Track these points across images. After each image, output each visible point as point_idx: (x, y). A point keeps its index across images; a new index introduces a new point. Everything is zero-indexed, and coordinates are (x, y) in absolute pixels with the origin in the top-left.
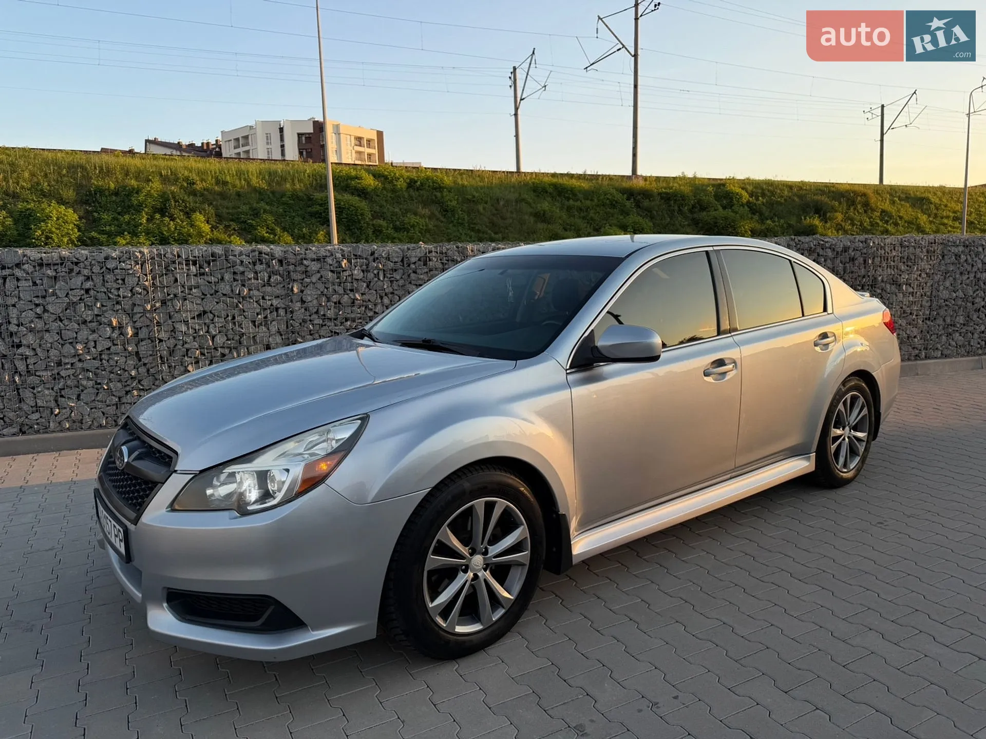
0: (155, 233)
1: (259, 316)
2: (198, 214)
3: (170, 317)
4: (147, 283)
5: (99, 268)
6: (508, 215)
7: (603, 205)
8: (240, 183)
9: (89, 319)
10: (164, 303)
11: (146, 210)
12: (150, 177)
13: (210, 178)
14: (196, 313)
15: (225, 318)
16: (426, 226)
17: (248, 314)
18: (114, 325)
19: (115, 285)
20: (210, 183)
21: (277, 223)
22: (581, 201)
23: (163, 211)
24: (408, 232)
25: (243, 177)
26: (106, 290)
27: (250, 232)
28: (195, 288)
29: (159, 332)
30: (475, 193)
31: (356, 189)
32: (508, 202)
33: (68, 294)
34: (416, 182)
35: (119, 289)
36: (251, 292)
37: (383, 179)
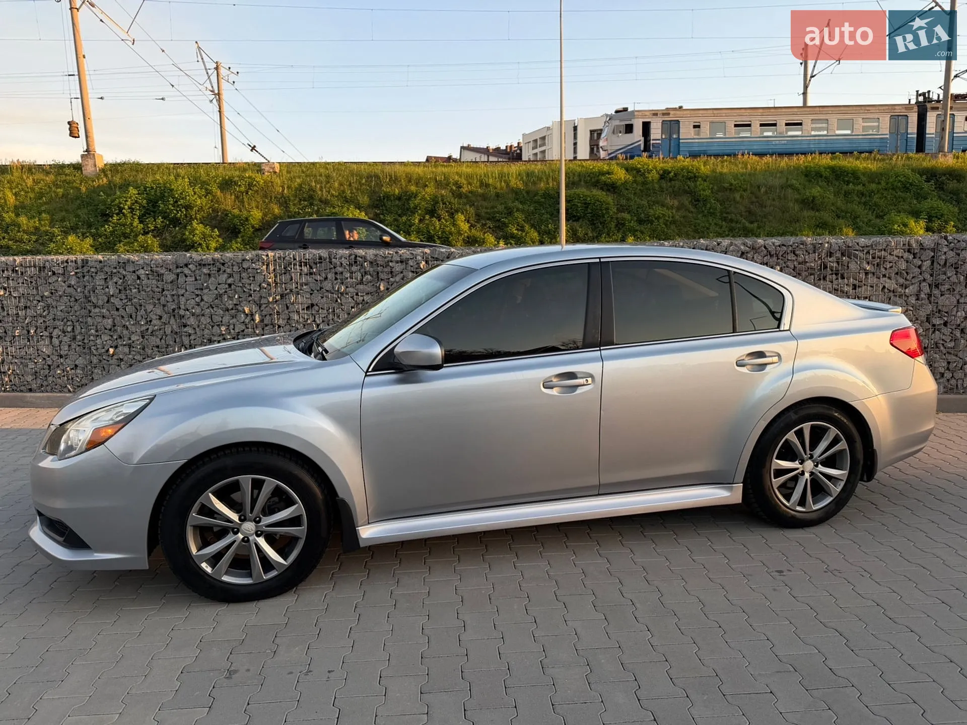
0: (423, 232)
1: (353, 310)
2: (460, 214)
3: (288, 308)
4: (270, 280)
5: (237, 268)
6: (769, 203)
7: (893, 189)
8: (500, 185)
9: (230, 307)
10: (282, 296)
11: (420, 212)
12: (427, 183)
13: (475, 182)
14: (306, 306)
15: (327, 310)
16: (672, 217)
17: (345, 308)
18: (247, 312)
19: (248, 281)
20: (475, 186)
21: (527, 220)
22: (864, 185)
23: (432, 212)
24: (652, 224)
25: (504, 178)
26: (241, 285)
27: (503, 229)
28: (305, 285)
29: (278, 319)
30: (733, 182)
31: (605, 184)
32: (770, 188)
33: (217, 287)
34: (670, 172)
35: (251, 284)
36: (347, 289)
37: (635, 172)
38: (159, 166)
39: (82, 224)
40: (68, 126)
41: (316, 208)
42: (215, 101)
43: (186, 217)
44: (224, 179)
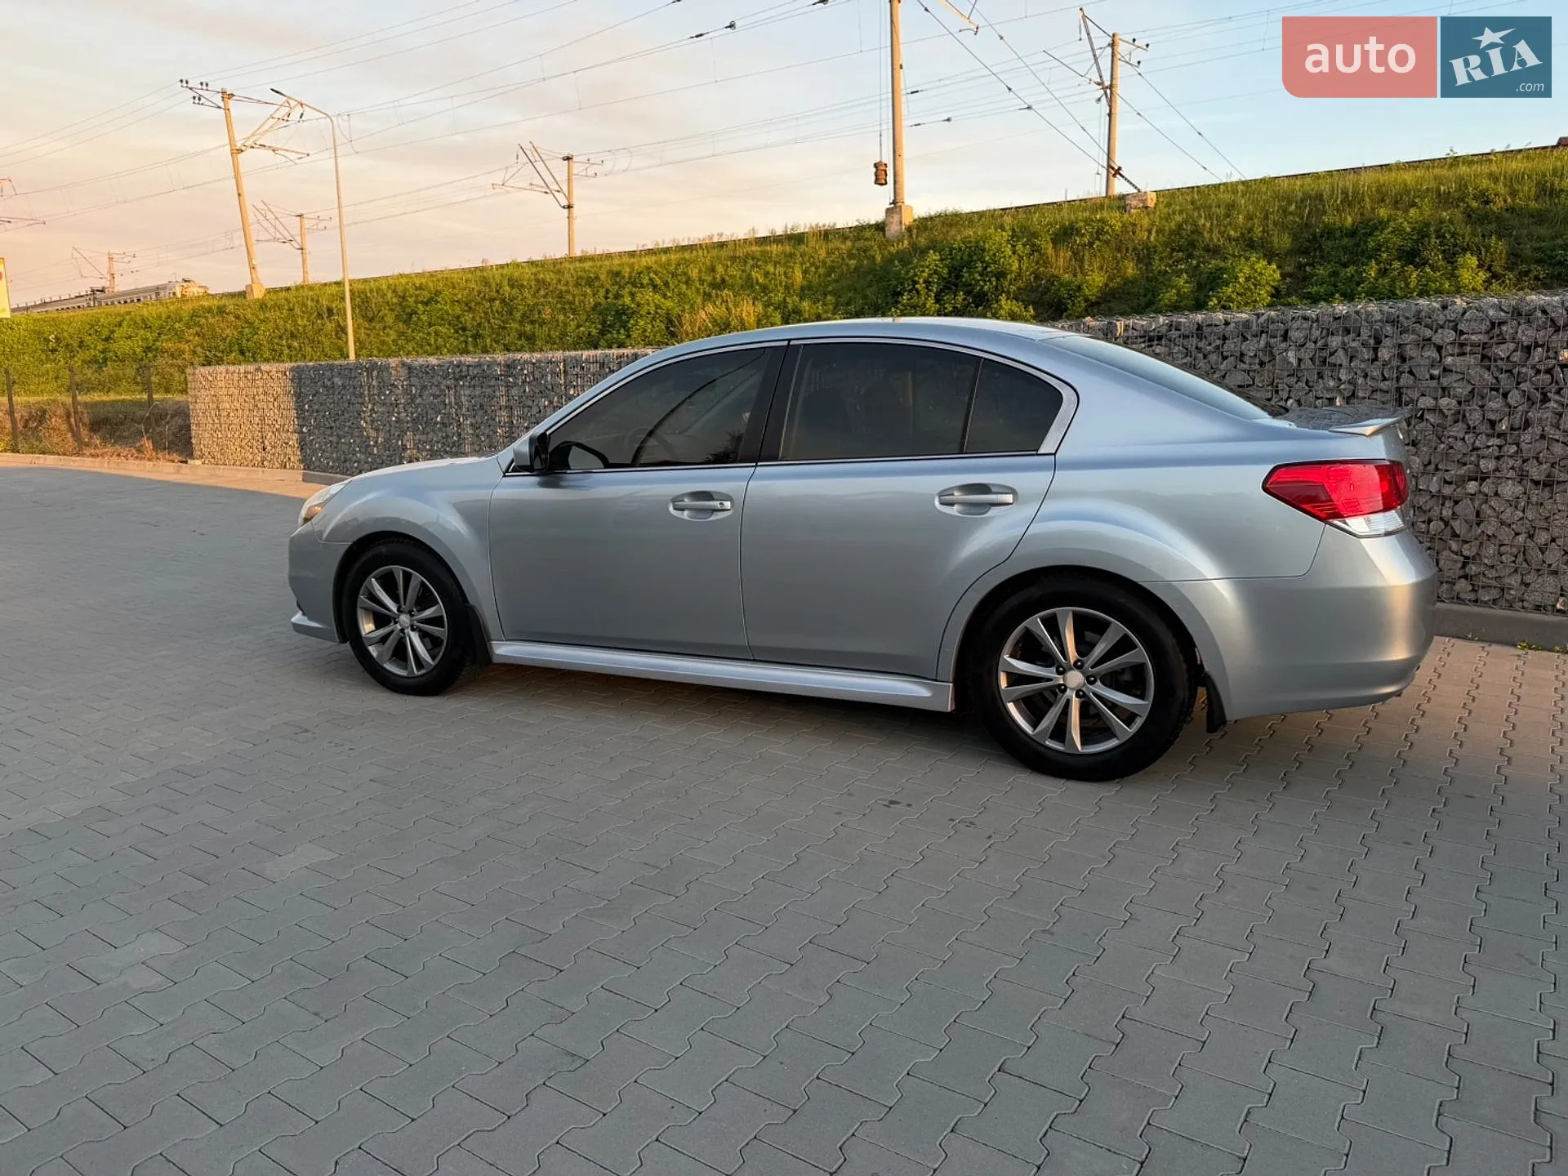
2: (1469, 256)
11: (1384, 255)
23: (1410, 255)
38: (981, 215)
39: (869, 308)
40: (874, 170)
41: (1194, 262)
42: (1104, 99)
43: (997, 290)
44: (1063, 226)
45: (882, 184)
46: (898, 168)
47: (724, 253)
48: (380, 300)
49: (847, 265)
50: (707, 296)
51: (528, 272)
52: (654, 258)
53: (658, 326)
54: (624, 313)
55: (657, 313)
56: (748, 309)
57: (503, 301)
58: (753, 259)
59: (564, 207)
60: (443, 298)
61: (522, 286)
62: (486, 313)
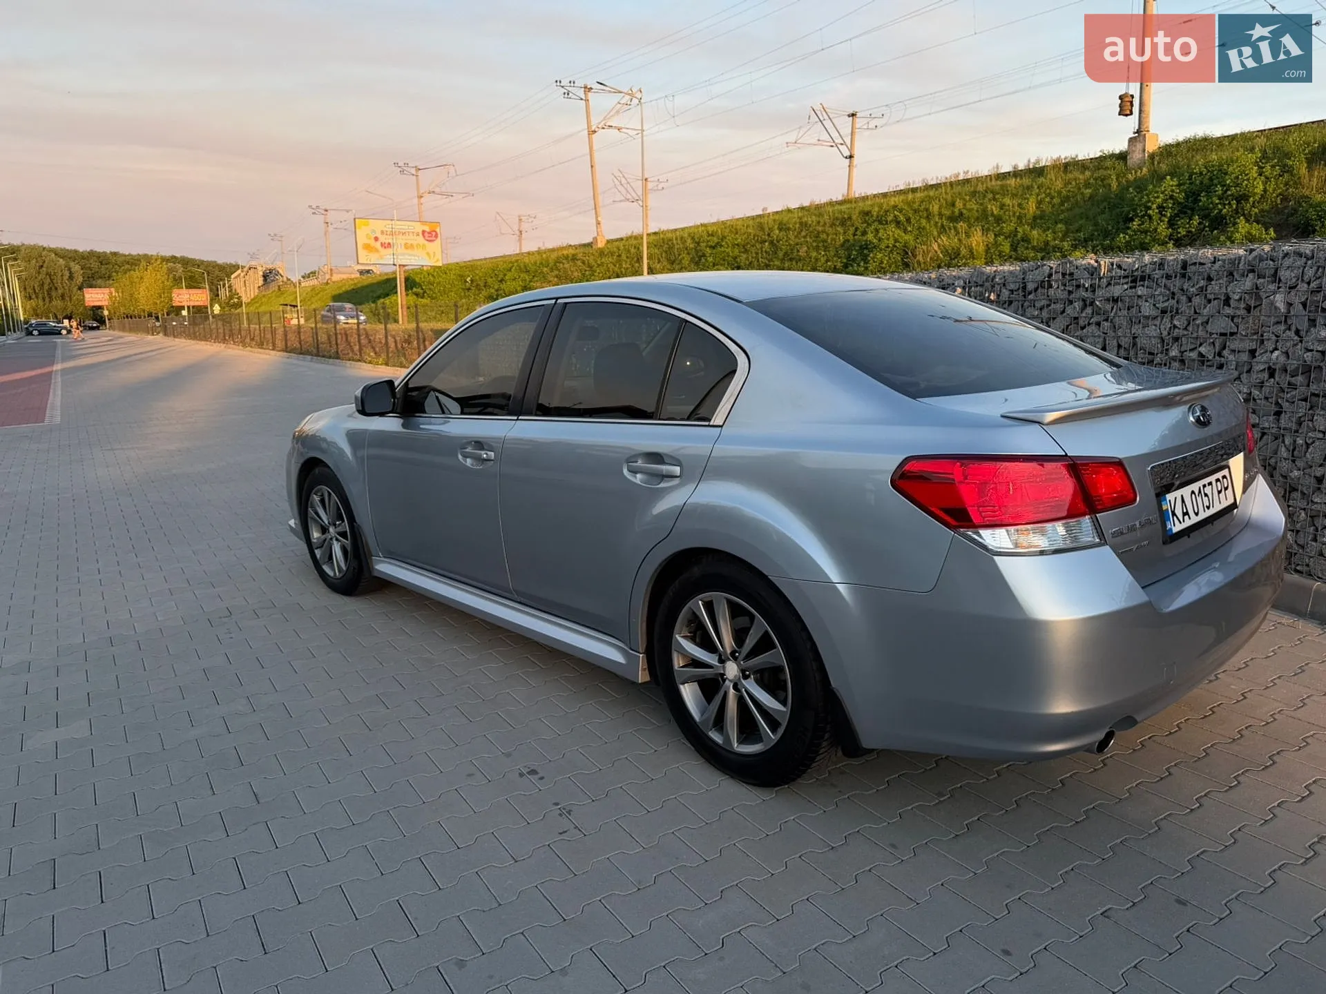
40: (1119, 101)
44: (1322, 145)
45: (1127, 115)
46: (1145, 97)
47: (967, 188)
48: (681, 246)
49: (1082, 193)
50: (943, 230)
51: (795, 217)
52: (902, 197)
53: (894, 258)
54: (866, 248)
55: (896, 246)
56: (978, 240)
57: (772, 243)
58: (992, 192)
59: (846, 158)
60: (726, 242)
61: (789, 229)
62: (757, 254)
